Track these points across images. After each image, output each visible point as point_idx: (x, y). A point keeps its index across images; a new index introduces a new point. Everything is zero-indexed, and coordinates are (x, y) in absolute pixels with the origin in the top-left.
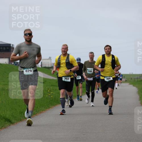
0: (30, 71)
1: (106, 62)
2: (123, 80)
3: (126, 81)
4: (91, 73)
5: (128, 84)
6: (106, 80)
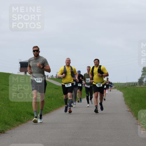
1: (94, 72)
2: (113, 87)
3: (115, 88)
4: (89, 82)
5: (117, 89)
6: (97, 85)
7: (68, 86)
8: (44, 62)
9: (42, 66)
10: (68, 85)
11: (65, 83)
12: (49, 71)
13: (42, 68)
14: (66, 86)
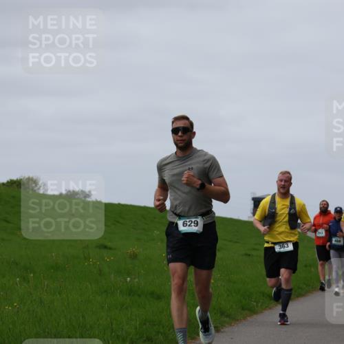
0: (193, 224)
7: (282, 250)
8: (208, 165)
9: (200, 182)
10: (284, 247)
11: (275, 244)
12: (224, 197)
13: (198, 189)
14: (277, 249)
